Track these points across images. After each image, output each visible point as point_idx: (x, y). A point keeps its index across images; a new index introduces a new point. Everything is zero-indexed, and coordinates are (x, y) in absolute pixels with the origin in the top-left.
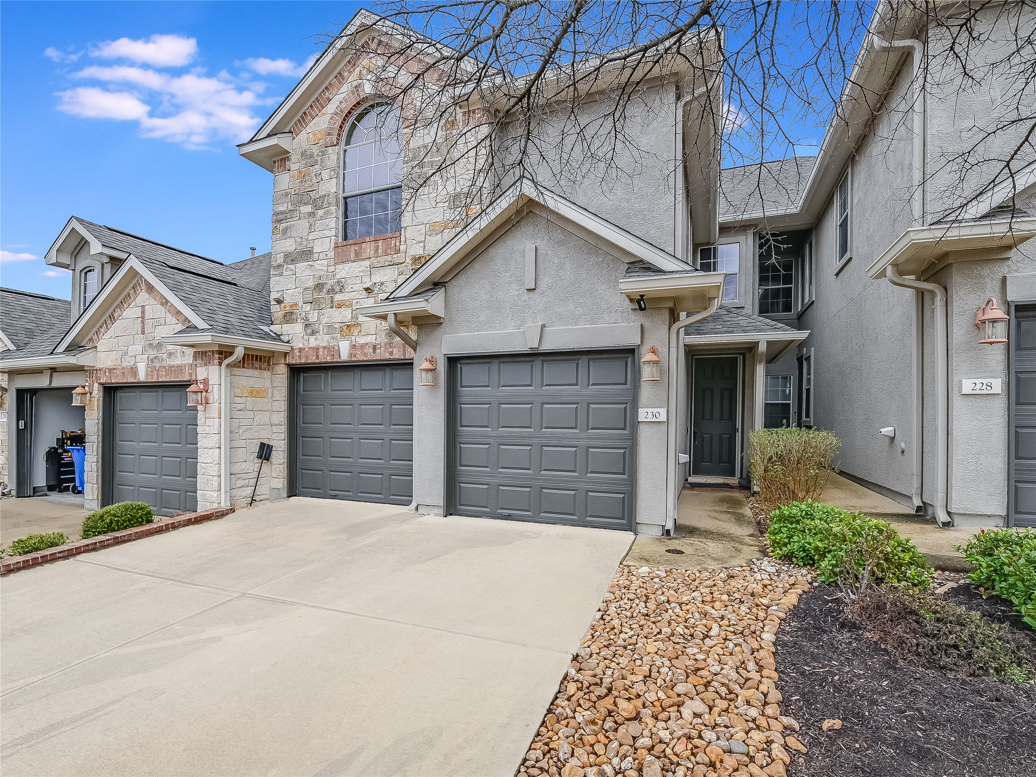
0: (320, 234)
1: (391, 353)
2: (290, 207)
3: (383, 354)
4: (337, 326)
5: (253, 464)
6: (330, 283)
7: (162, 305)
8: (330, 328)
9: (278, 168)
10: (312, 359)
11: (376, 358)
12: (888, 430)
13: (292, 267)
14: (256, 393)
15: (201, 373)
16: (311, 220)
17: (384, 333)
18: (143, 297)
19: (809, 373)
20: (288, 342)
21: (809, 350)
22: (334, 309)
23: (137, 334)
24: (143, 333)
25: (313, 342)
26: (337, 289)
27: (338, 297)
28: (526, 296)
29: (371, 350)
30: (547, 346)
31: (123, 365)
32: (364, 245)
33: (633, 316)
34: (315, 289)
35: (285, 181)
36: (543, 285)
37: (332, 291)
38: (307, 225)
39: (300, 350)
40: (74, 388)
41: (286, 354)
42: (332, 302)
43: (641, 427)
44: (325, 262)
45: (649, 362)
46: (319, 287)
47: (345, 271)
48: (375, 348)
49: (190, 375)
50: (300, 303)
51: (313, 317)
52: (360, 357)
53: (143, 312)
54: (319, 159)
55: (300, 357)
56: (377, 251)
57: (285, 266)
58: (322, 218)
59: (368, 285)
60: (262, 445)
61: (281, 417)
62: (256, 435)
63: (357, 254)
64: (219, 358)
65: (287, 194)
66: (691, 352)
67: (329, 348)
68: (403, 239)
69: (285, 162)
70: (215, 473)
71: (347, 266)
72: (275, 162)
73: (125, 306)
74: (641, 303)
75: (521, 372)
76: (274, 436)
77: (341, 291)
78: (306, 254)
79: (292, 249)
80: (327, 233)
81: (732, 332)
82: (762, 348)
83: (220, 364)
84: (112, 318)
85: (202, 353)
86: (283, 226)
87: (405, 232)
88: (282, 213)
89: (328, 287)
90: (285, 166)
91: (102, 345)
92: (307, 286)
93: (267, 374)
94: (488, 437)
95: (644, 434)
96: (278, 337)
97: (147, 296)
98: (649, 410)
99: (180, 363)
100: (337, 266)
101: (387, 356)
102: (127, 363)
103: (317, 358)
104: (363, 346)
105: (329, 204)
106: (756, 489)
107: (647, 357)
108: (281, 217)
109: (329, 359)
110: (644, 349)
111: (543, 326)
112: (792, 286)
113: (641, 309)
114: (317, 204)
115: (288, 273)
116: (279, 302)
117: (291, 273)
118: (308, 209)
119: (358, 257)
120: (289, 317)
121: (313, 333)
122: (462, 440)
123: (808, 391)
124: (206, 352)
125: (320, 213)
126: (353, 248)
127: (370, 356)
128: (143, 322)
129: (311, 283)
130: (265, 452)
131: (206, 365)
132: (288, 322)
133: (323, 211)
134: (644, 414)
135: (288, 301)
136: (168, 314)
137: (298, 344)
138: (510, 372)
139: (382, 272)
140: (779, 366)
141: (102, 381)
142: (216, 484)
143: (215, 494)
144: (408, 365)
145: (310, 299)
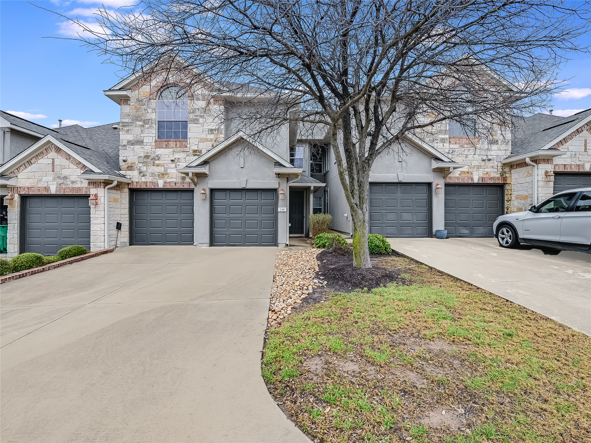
0: (147, 135)
1: (183, 186)
2: (130, 121)
3: (179, 186)
4: (156, 174)
5: (114, 231)
6: (153, 156)
7: (67, 159)
8: (153, 174)
9: (123, 103)
10: (144, 186)
11: (176, 187)
12: (346, 215)
13: (132, 147)
14: (116, 200)
15: (93, 191)
16: (142, 128)
17: (180, 178)
18: (52, 154)
19: (327, 197)
20: (130, 179)
21: (327, 188)
22: (155, 166)
23: (49, 171)
24: (53, 171)
25: (143, 179)
26: (157, 158)
27: (157, 162)
28: (241, 169)
29: (174, 184)
30: (248, 187)
31: (38, 186)
32: (170, 142)
33: (276, 179)
34: (145, 157)
35: (127, 109)
36: (246, 166)
37: (154, 159)
38: (140, 130)
39: (137, 182)
40: (5, 196)
41: (128, 184)
42: (154, 163)
43: (279, 213)
44: (150, 147)
45: (282, 194)
46: (147, 157)
47: (159, 151)
48: (176, 183)
49: (86, 192)
50: (137, 163)
51: (144, 169)
52: (168, 187)
53: (53, 162)
54: (146, 103)
55: (137, 185)
56: (176, 145)
57: (128, 146)
58: (148, 128)
59: (173, 159)
60: (118, 223)
61: (126, 211)
62: (115, 219)
63: (166, 145)
64: (104, 185)
65: (129, 115)
66: (291, 188)
67: (153, 183)
68: (188, 142)
69: (127, 101)
70: (103, 235)
71: (162, 150)
72: (121, 100)
73: (40, 157)
74: (279, 175)
75: (238, 195)
76: (122, 219)
77: (158, 160)
78: (140, 142)
79: (132, 139)
80: (151, 135)
81: (302, 182)
82: (312, 188)
83: (104, 188)
84: (30, 163)
85: (94, 182)
86: (126, 128)
87: (189, 140)
88: (126, 123)
89: (152, 157)
90: (127, 103)
91: (20, 175)
92: (140, 156)
93: (119, 192)
94: (226, 218)
95: (280, 216)
96: (124, 176)
97: (56, 154)
98: (281, 208)
99: (79, 186)
100: (157, 149)
101: (181, 187)
102: (41, 185)
103: (146, 186)
104: (170, 183)
105: (152, 123)
106: (311, 236)
107: (280, 192)
108: (125, 124)
109: (152, 187)
110: (279, 190)
111: (247, 180)
112: (322, 163)
113: (279, 177)
114: (146, 122)
115: (130, 149)
116: (124, 161)
117: (131, 149)
118: (141, 123)
119: (167, 147)
120: (130, 168)
121: (144, 176)
122: (214, 219)
123: (327, 203)
124: (96, 182)
125: (147, 126)
126: (164, 143)
127: (173, 186)
128: (53, 166)
129: (142, 155)
130: (119, 226)
131: (96, 188)
132: (129, 170)
133: (149, 125)
134: (280, 209)
135: (130, 161)
136: (71, 164)
137: (135, 180)
138: (233, 195)
139: (179, 154)
140: (318, 194)
141: (21, 193)
142: (103, 239)
143: (103, 244)
144: (192, 191)
145: (142, 162)
